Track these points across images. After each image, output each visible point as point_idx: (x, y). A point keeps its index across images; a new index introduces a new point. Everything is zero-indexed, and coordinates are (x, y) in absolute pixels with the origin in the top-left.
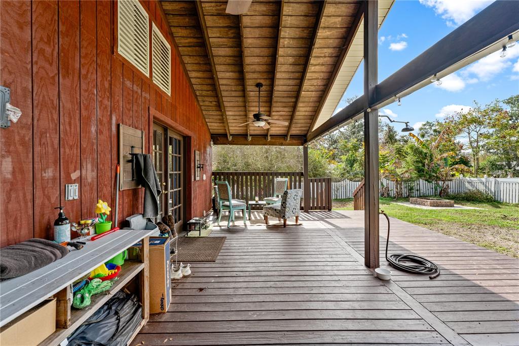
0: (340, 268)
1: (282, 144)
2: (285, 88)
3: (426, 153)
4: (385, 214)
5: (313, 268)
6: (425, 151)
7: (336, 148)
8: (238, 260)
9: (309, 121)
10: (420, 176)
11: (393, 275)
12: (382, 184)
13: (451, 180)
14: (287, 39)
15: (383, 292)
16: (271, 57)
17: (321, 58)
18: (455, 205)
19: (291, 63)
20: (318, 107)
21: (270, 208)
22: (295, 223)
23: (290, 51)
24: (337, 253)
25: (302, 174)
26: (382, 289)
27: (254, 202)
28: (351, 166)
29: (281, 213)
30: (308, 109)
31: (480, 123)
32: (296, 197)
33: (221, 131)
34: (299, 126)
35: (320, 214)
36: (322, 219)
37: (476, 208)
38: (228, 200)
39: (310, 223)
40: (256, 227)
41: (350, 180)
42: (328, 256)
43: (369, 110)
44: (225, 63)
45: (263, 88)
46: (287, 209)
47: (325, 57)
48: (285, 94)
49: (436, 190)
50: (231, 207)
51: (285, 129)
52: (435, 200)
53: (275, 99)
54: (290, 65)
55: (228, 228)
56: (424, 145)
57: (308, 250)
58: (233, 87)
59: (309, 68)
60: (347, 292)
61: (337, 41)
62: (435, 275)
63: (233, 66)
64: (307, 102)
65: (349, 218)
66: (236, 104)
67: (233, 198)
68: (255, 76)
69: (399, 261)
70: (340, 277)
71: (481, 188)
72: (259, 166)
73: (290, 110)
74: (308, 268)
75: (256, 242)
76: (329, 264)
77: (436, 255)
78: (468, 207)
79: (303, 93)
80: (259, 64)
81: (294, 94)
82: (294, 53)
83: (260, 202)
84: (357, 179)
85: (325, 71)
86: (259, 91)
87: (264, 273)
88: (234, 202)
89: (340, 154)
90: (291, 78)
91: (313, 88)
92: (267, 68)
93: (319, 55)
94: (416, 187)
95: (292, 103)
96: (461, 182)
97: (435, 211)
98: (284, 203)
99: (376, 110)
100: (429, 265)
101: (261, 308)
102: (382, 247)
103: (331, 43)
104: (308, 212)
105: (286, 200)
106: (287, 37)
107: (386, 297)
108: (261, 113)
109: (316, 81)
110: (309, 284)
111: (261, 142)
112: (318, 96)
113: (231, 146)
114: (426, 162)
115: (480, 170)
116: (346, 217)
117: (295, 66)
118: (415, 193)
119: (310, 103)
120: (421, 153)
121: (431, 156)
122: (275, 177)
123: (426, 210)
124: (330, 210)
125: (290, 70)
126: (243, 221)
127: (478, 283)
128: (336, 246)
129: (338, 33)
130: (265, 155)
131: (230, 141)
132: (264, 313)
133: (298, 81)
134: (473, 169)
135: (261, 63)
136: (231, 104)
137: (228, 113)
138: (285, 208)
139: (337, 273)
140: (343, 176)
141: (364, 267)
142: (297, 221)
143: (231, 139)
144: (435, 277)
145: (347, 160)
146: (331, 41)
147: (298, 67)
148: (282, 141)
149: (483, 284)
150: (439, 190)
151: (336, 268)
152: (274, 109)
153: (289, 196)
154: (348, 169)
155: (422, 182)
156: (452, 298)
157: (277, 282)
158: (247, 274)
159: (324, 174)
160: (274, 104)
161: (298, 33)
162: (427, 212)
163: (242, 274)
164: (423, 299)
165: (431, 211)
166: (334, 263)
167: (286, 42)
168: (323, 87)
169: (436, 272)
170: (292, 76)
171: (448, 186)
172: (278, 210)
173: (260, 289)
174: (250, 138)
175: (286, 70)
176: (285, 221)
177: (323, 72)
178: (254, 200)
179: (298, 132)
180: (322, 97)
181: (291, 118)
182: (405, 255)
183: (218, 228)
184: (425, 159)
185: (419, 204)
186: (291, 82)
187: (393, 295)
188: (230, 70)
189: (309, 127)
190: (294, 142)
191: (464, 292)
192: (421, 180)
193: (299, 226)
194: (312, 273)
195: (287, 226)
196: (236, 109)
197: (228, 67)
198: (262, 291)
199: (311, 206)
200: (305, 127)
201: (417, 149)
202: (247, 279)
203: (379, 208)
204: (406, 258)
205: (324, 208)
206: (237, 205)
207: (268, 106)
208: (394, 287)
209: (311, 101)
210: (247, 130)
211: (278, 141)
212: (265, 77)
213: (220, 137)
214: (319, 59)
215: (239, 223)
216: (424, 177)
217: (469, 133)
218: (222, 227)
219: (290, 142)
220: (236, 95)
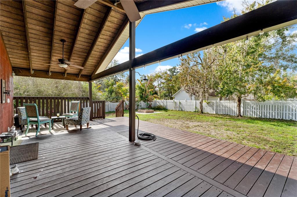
0: (119, 144)
1: (75, 80)
2: (81, 46)
3: (144, 89)
4: (137, 117)
5: (106, 147)
6: (143, 88)
7: (101, 84)
8: (56, 154)
9: (93, 68)
10: (141, 99)
11: (141, 142)
12: (126, 103)
13: (152, 101)
14: (86, 20)
15: (139, 150)
16: (74, 26)
17: (105, 36)
18: (154, 112)
19: (87, 33)
20: (100, 61)
21: (71, 120)
22: (87, 127)
23: (87, 27)
24: (116, 138)
25: (88, 98)
26: (138, 149)
27: (56, 117)
28: (111, 94)
29: (79, 122)
30: (94, 61)
31: (162, 78)
32: (88, 112)
33: (25, 66)
34: (87, 70)
35: (99, 121)
36: (101, 123)
37: (161, 113)
38: (36, 117)
39: (95, 126)
40: (59, 133)
41: (111, 102)
42: (111, 140)
43: (132, 69)
44: (37, 19)
45: (66, 43)
46: (83, 120)
47: (107, 36)
48: (81, 50)
49: (147, 105)
50: (39, 122)
51: (78, 70)
52: (147, 110)
53: (74, 52)
54: (87, 34)
55: (36, 136)
56: (143, 85)
57: (100, 139)
58: (41, 37)
59: (99, 39)
60: (125, 153)
61: (114, 30)
62: (155, 139)
63: (43, 24)
64: (93, 57)
65: (115, 121)
66: (42, 49)
67: (40, 115)
68: (61, 34)
69: (142, 136)
70: (120, 149)
71: (162, 104)
72: (50, 93)
73: (83, 60)
74: (103, 148)
75: (64, 142)
76: (113, 144)
77: (153, 132)
78: (158, 112)
79: (93, 52)
80: (65, 28)
81: (87, 51)
82: (90, 28)
83: (61, 117)
84: (114, 101)
85: (106, 43)
86: (63, 45)
87: (78, 157)
88: (40, 118)
89: (103, 87)
90: (86, 41)
91: (98, 50)
92: (70, 32)
93: (104, 34)
94: (140, 105)
95: (84, 56)
96: (156, 102)
97: (148, 115)
98: (80, 116)
99: (135, 69)
100: (153, 135)
101: (85, 173)
102: (136, 132)
103: (111, 30)
104: (92, 121)
105: (82, 114)
106: (87, 18)
107: (141, 151)
108: (64, 59)
109: (101, 47)
110: (107, 155)
111: (59, 77)
112: (100, 55)
113: (33, 78)
114: (144, 93)
115: (161, 97)
116: (114, 121)
117: (89, 36)
118: (140, 107)
119: (95, 58)
120: (142, 89)
121: (146, 90)
122: (70, 100)
123: (145, 115)
124: (104, 118)
125: (86, 37)
126: (48, 131)
127: (167, 138)
128: (113, 135)
129: (115, 26)
130: (55, 85)
131: (32, 74)
132: (87, 175)
133: (90, 45)
134: (159, 97)
135: (67, 28)
136: (37, 48)
137: (32, 54)
138: (81, 119)
139: (118, 147)
140: (106, 100)
141: (128, 142)
142: (88, 126)
143: (33, 73)
144: (155, 140)
145: (109, 91)
146: (111, 29)
147: (91, 37)
148: (75, 78)
149: (169, 138)
150: (148, 105)
151: (117, 145)
152: (72, 58)
153: (84, 111)
154: (109, 96)
155: (142, 102)
156: (162, 145)
157: (89, 159)
158: (67, 160)
159: (96, 98)
160: (73, 55)
161: (93, 18)
162: (145, 116)
163: (63, 161)
164: (153, 148)
165: (146, 115)
166: (116, 143)
167: (85, 21)
168: (104, 51)
169: (155, 138)
170: (86, 40)
171: (151, 104)
172: (76, 120)
173: (79, 165)
174: (50, 74)
175: (83, 37)
176: (81, 127)
177: (105, 43)
178: (56, 116)
179: (86, 73)
180: (103, 56)
181: (83, 65)
182: (144, 133)
183: (28, 138)
184: (143, 91)
185: (141, 112)
186: (86, 44)
187: (143, 150)
188: (41, 25)
189: (93, 71)
190: (83, 79)
191: (165, 142)
192: (142, 101)
193: (90, 129)
194: (106, 150)
195: (82, 130)
196: (41, 52)
197: (39, 23)
198: (82, 165)
199: (94, 117)
200: (90, 71)
201: (140, 87)
202: (68, 163)
203: (135, 114)
204: (145, 135)
205: (101, 117)
206: (43, 120)
207: (69, 55)
208: (142, 147)
209: (96, 57)
210: (49, 68)
211: (72, 77)
212: (68, 37)
213: (21, 70)
214: (104, 36)
215: (46, 132)
216: (143, 100)
217: (158, 82)
218: (31, 137)
219: (81, 79)
220: (42, 43)
